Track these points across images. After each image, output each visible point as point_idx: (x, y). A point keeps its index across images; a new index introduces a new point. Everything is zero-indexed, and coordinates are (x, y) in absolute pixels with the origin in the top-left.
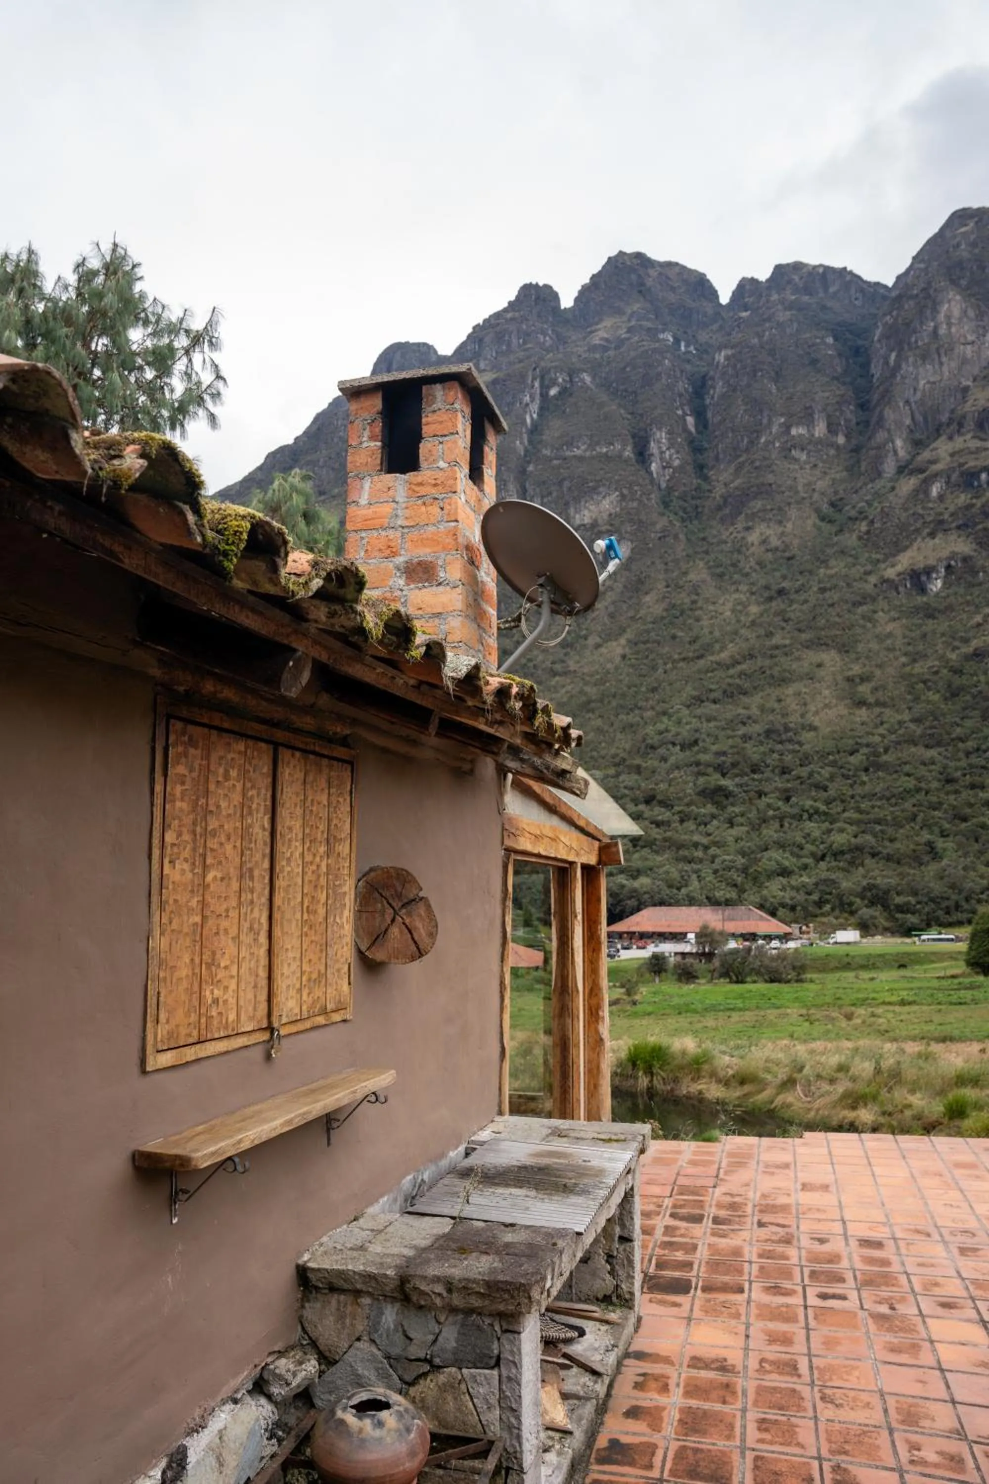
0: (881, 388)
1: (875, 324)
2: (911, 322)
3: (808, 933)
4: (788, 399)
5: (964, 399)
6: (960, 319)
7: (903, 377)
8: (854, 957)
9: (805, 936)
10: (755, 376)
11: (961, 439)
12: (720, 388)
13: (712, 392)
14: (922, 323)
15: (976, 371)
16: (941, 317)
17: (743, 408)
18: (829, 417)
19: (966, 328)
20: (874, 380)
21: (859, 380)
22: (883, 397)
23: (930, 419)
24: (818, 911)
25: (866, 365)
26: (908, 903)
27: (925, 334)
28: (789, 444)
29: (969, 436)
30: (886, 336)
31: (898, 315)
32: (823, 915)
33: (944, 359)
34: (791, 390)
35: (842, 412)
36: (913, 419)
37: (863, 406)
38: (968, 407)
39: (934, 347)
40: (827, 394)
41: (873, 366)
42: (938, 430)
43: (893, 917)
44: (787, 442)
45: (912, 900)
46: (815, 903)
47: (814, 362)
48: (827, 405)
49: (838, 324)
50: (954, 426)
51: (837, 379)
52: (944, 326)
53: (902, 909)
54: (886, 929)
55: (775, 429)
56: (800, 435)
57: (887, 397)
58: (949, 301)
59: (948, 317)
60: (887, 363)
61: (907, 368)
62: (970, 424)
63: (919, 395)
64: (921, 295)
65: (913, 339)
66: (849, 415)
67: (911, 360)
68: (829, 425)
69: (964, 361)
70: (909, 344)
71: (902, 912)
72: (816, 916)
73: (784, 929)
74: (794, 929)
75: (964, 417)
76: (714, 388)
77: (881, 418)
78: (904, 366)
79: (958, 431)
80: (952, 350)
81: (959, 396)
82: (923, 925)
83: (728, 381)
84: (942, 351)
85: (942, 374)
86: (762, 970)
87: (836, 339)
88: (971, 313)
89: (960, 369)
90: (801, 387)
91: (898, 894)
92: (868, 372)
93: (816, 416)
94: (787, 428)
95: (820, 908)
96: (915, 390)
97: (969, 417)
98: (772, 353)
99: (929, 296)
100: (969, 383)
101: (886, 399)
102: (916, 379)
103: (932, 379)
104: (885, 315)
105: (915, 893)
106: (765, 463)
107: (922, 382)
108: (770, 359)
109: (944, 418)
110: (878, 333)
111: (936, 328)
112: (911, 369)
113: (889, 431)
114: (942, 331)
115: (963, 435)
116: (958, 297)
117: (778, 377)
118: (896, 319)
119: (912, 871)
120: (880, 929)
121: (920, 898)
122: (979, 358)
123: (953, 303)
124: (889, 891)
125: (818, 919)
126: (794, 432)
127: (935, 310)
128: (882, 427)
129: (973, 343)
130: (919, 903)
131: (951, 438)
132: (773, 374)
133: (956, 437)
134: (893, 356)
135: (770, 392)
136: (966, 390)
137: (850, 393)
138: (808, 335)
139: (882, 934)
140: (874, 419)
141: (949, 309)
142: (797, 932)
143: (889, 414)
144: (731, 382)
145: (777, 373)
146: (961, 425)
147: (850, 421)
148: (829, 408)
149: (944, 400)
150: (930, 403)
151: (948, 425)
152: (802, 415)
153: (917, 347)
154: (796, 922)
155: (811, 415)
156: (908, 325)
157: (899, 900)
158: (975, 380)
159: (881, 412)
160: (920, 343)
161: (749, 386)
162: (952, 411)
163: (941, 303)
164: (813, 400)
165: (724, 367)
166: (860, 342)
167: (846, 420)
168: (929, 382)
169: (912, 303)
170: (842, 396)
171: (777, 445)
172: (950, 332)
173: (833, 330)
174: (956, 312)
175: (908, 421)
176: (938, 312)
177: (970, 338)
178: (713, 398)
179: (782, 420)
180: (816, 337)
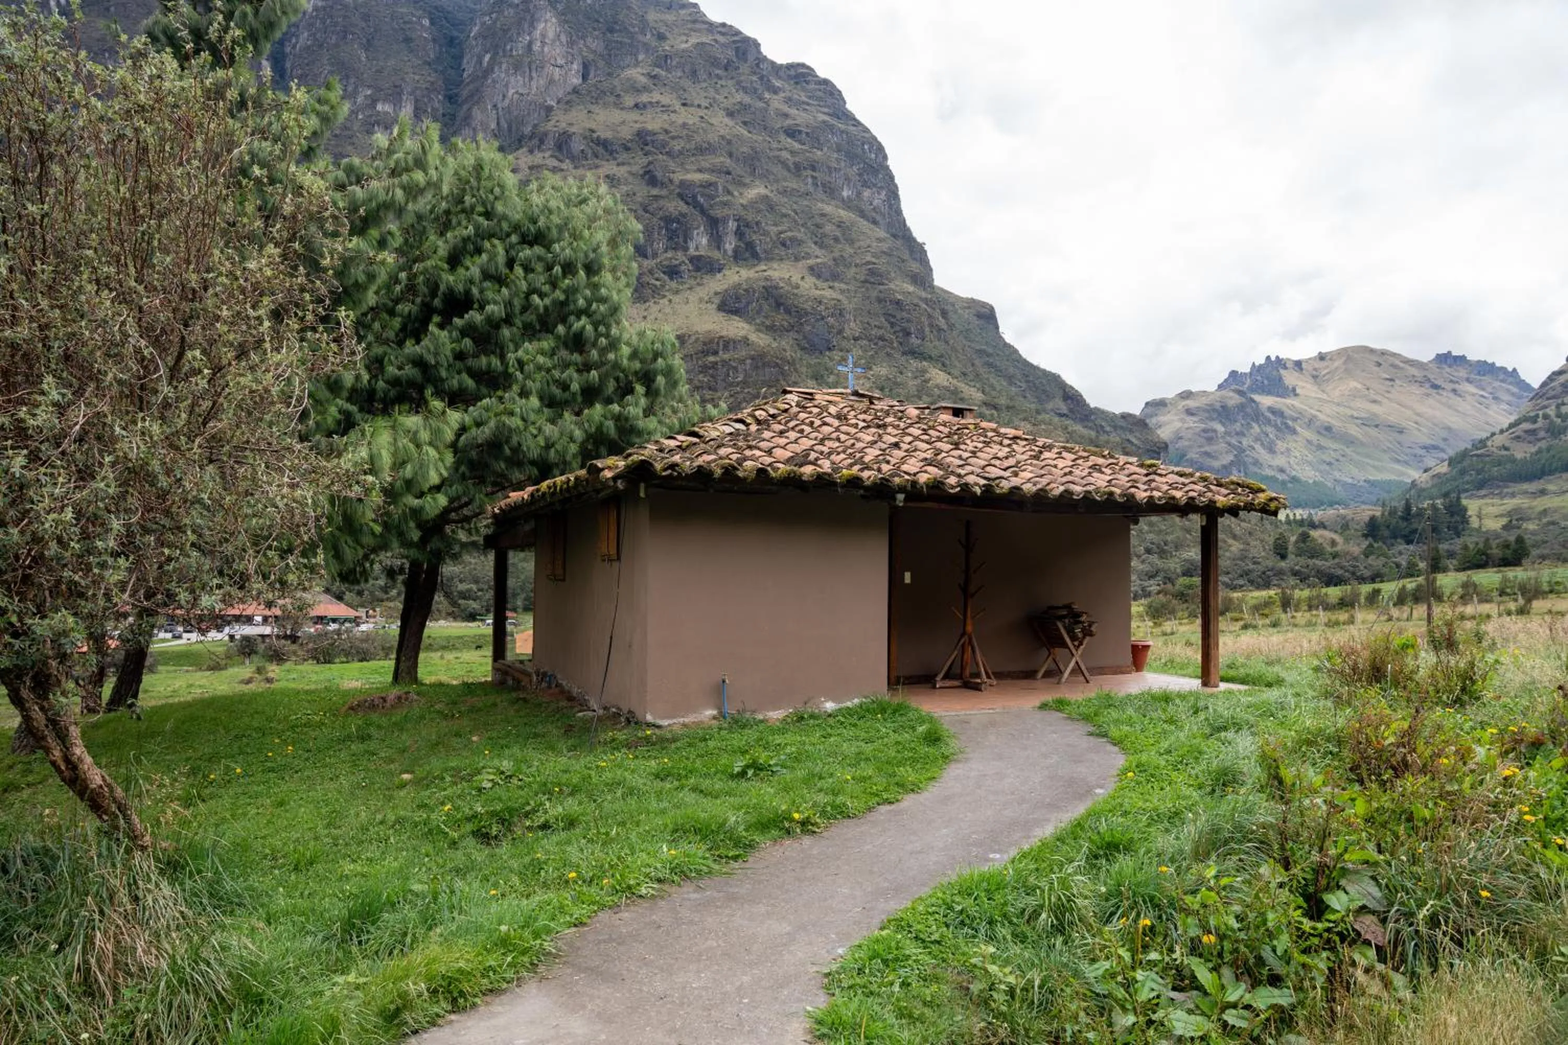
0: (471, 87)
1: (472, 19)
2: (509, 29)
3: (374, 617)
4: (377, 71)
5: (548, 118)
6: (554, 41)
7: (494, 81)
8: (434, 639)
9: (372, 620)
10: (345, 37)
11: (540, 155)
12: (304, 39)
13: (294, 41)
14: (519, 34)
15: (560, 94)
16: (537, 33)
17: (328, 68)
18: (417, 101)
19: (558, 51)
20: (465, 75)
21: (450, 71)
22: (472, 96)
23: (514, 128)
24: (385, 597)
25: (459, 58)
26: (469, 590)
27: (520, 45)
28: (374, 118)
29: (547, 154)
30: (482, 36)
31: (497, 19)
32: (388, 599)
33: (534, 74)
34: (381, 64)
35: (431, 99)
36: (498, 124)
37: (451, 99)
38: (550, 126)
39: (526, 60)
40: (417, 78)
41: (465, 61)
42: (520, 141)
43: (455, 603)
44: (371, 116)
45: (474, 587)
46: (381, 588)
47: (408, 40)
48: (416, 88)
49: (436, 8)
50: (535, 141)
51: (429, 64)
52: (539, 44)
53: (465, 595)
54: (449, 614)
55: (360, 100)
56: (387, 113)
57: (476, 97)
58: (546, 21)
59: (543, 36)
60: (480, 62)
61: (499, 74)
62: (550, 142)
63: (507, 101)
64: (521, 7)
65: (508, 47)
66: (437, 105)
67: (504, 66)
68: (416, 109)
69: (551, 82)
70: (504, 51)
71: (464, 598)
72: (382, 601)
73: (352, 613)
74: (362, 612)
75: (546, 134)
76: (297, 37)
77: (468, 118)
78: (496, 69)
79: (539, 147)
80: (542, 68)
81: (543, 113)
82: (484, 611)
83: (314, 34)
84: (534, 67)
85: (530, 89)
86: (353, 651)
87: (432, 23)
88: (563, 38)
89: (547, 88)
90: (391, 63)
91: (461, 581)
92: (460, 65)
93: (405, 98)
94: (374, 102)
95: (386, 593)
96: (504, 96)
97: (551, 136)
98: (366, 17)
99: (528, 11)
100: (553, 103)
101: (476, 98)
102: (506, 86)
103: (521, 91)
104: (484, 14)
105: (476, 582)
106: (347, 133)
107: (511, 91)
108: (364, 24)
109: (527, 130)
110: (476, 29)
111: (530, 43)
112: (503, 75)
113: (474, 129)
114: (536, 47)
115: (543, 151)
116: (554, 20)
117: (368, 46)
118: (495, 22)
119: (473, 561)
120: (444, 614)
121: (482, 586)
122: (565, 81)
123: (549, 24)
124: (452, 579)
125: (384, 603)
126: (379, 107)
127: (532, 26)
128: (468, 125)
129: (561, 67)
130: (479, 590)
131: (531, 152)
132: (364, 41)
133: (536, 152)
134: (487, 57)
135: (359, 59)
136: (549, 109)
137: (440, 83)
138: (404, 10)
139: (445, 619)
140: (462, 114)
141: (545, 28)
142: (364, 615)
143: (477, 114)
144: (318, 35)
145: (368, 40)
146: (542, 141)
147: (437, 110)
148: (418, 92)
149: (529, 114)
150: (515, 113)
151: (531, 138)
152: (390, 92)
153: (511, 56)
154: (363, 606)
155: (400, 94)
156: (505, 31)
157: (462, 587)
158: (558, 102)
159: (469, 109)
160: (514, 53)
161: (337, 45)
162: (535, 126)
163: (539, 20)
164: (403, 79)
165: (311, 17)
166: (455, 34)
167: (433, 109)
168: (517, 92)
169: (511, 11)
170: (432, 83)
171: (360, 117)
172: (543, 51)
173: (430, 13)
174: (551, 34)
175: (493, 126)
176: (534, 28)
177: (560, 61)
178: (294, 47)
179: (369, 92)
180: (413, 15)
